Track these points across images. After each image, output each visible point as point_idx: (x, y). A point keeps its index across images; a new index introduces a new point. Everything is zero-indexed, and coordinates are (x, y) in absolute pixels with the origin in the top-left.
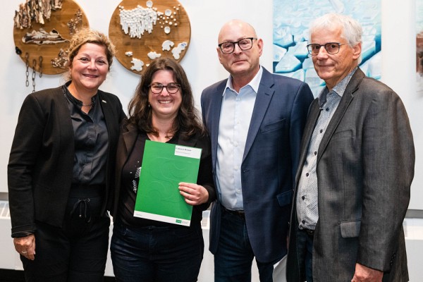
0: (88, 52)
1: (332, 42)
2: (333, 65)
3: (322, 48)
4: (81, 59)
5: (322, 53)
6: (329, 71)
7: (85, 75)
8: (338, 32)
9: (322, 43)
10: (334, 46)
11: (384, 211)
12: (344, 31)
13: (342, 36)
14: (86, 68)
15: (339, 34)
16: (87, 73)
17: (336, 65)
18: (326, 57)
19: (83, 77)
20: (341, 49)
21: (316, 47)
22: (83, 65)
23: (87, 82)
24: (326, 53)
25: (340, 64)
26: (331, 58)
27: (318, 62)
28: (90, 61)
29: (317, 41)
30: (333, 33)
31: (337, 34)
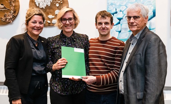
0: (35, 19)
1: (136, 15)
2: (136, 25)
3: (132, 18)
4: (32, 22)
5: (132, 20)
6: (135, 28)
7: (34, 29)
8: (139, 11)
9: (132, 16)
10: (137, 17)
11: (153, 89)
12: (142, 11)
13: (140, 13)
14: (35, 26)
15: (139, 12)
16: (36, 28)
17: (138, 26)
18: (134, 22)
19: (34, 30)
20: (140, 19)
21: (129, 18)
22: (34, 25)
23: (35, 32)
24: (134, 20)
25: (139, 25)
26: (136, 22)
27: (130, 24)
28: (36, 23)
29: (130, 15)
30: (137, 12)
31: (138, 12)
